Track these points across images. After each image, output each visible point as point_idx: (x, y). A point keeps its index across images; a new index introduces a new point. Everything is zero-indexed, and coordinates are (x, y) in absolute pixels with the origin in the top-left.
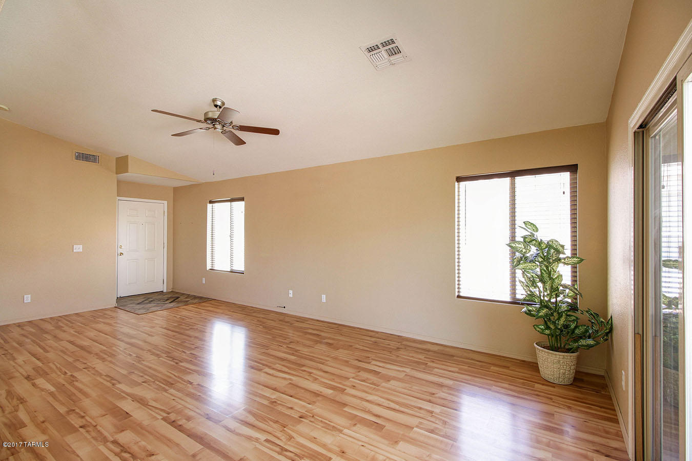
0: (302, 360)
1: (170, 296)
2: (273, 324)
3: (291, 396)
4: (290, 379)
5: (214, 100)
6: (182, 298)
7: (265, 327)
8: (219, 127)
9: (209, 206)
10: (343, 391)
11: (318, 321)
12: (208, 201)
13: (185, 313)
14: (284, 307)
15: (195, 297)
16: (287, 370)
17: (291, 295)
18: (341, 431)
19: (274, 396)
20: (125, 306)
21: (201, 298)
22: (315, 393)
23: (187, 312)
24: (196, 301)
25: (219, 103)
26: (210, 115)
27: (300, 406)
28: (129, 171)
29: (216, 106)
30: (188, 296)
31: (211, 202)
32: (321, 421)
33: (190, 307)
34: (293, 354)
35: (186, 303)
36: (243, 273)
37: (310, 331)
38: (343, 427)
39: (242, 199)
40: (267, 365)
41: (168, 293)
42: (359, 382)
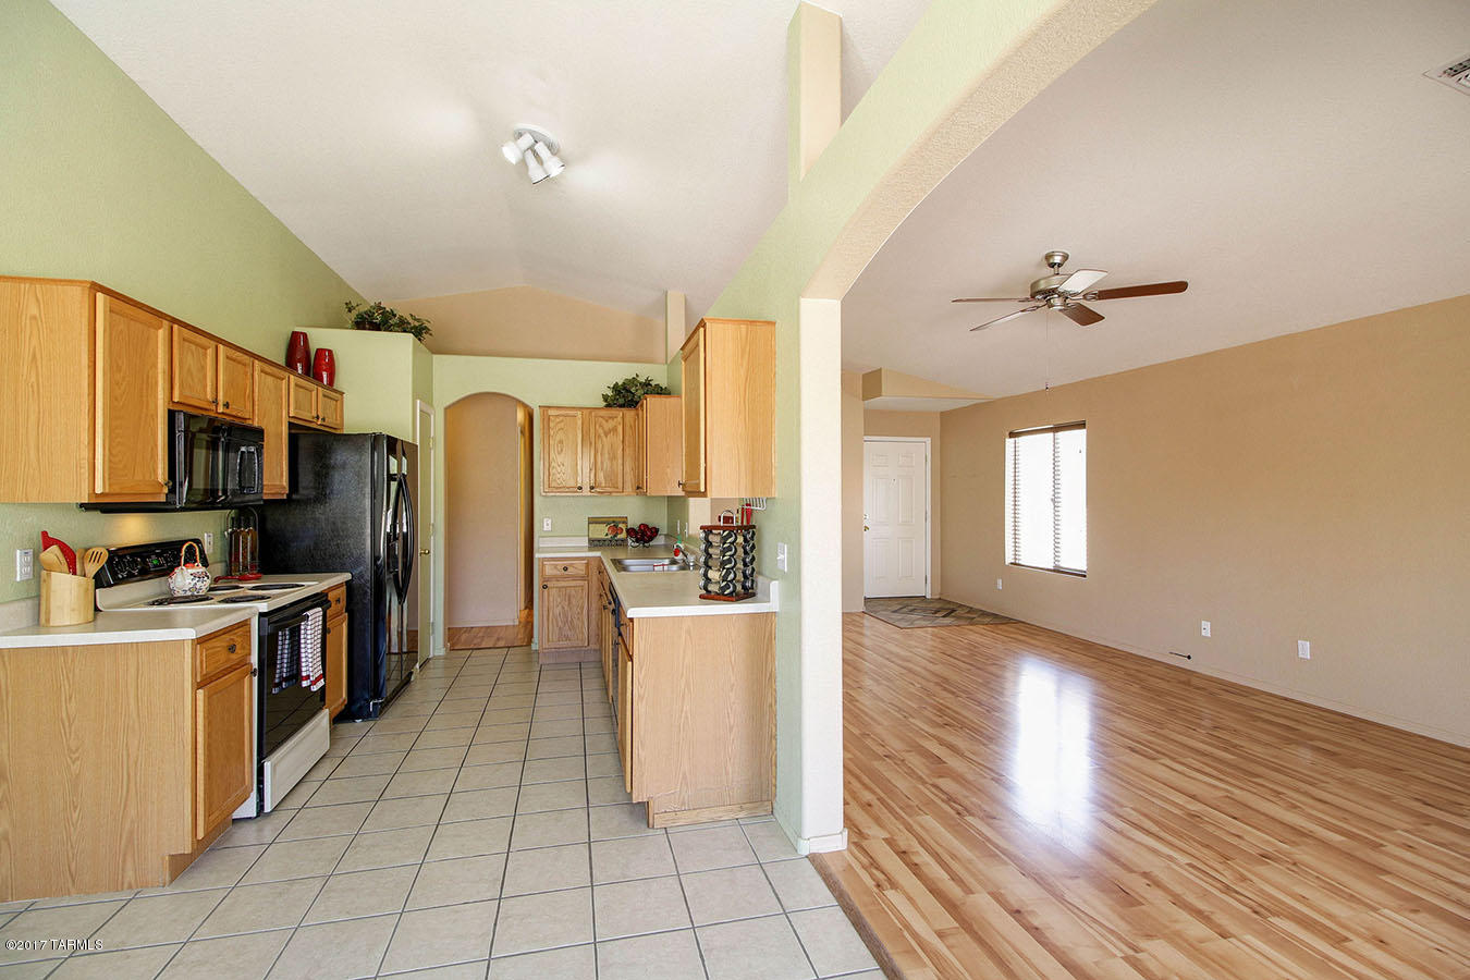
0: (1252, 765)
1: (938, 606)
2: (1164, 685)
3: (1234, 818)
4: (1228, 791)
5: (1048, 257)
6: (959, 612)
7: (1143, 688)
8: (1057, 301)
9: (1009, 442)
10: (1376, 846)
11: (1286, 699)
12: (1007, 433)
13: (973, 637)
14: (1189, 657)
15: (984, 614)
16: (1215, 773)
17: (1207, 633)
18: (1375, 910)
19: (1195, 807)
20: (876, 612)
21: (996, 616)
22: (1295, 829)
23: (977, 635)
24: (987, 620)
25: (1057, 259)
26: (1042, 286)
27: (1256, 839)
28: (883, 394)
29: (1052, 265)
30: (971, 610)
31: (1012, 435)
32: (1317, 877)
33: (979, 628)
34: (1225, 750)
35: (972, 622)
36: (1085, 576)
37: (1264, 715)
38: (1379, 904)
39: (1081, 425)
40: (1164, 754)
41: (932, 601)
42: (1424, 842)
